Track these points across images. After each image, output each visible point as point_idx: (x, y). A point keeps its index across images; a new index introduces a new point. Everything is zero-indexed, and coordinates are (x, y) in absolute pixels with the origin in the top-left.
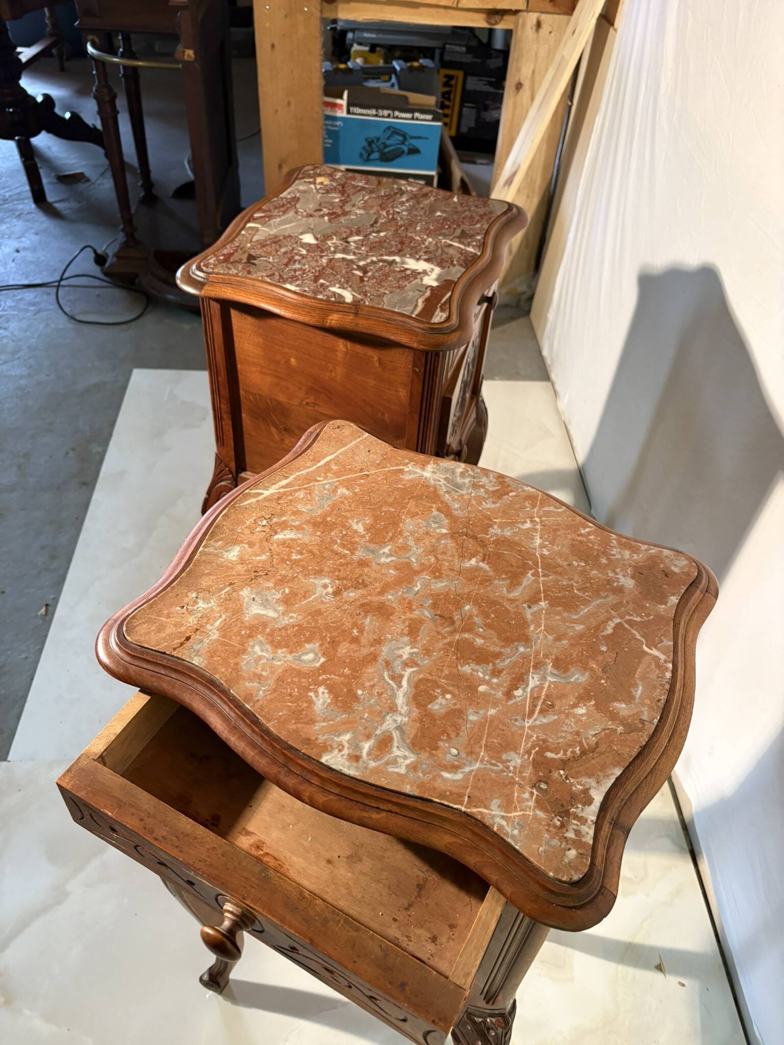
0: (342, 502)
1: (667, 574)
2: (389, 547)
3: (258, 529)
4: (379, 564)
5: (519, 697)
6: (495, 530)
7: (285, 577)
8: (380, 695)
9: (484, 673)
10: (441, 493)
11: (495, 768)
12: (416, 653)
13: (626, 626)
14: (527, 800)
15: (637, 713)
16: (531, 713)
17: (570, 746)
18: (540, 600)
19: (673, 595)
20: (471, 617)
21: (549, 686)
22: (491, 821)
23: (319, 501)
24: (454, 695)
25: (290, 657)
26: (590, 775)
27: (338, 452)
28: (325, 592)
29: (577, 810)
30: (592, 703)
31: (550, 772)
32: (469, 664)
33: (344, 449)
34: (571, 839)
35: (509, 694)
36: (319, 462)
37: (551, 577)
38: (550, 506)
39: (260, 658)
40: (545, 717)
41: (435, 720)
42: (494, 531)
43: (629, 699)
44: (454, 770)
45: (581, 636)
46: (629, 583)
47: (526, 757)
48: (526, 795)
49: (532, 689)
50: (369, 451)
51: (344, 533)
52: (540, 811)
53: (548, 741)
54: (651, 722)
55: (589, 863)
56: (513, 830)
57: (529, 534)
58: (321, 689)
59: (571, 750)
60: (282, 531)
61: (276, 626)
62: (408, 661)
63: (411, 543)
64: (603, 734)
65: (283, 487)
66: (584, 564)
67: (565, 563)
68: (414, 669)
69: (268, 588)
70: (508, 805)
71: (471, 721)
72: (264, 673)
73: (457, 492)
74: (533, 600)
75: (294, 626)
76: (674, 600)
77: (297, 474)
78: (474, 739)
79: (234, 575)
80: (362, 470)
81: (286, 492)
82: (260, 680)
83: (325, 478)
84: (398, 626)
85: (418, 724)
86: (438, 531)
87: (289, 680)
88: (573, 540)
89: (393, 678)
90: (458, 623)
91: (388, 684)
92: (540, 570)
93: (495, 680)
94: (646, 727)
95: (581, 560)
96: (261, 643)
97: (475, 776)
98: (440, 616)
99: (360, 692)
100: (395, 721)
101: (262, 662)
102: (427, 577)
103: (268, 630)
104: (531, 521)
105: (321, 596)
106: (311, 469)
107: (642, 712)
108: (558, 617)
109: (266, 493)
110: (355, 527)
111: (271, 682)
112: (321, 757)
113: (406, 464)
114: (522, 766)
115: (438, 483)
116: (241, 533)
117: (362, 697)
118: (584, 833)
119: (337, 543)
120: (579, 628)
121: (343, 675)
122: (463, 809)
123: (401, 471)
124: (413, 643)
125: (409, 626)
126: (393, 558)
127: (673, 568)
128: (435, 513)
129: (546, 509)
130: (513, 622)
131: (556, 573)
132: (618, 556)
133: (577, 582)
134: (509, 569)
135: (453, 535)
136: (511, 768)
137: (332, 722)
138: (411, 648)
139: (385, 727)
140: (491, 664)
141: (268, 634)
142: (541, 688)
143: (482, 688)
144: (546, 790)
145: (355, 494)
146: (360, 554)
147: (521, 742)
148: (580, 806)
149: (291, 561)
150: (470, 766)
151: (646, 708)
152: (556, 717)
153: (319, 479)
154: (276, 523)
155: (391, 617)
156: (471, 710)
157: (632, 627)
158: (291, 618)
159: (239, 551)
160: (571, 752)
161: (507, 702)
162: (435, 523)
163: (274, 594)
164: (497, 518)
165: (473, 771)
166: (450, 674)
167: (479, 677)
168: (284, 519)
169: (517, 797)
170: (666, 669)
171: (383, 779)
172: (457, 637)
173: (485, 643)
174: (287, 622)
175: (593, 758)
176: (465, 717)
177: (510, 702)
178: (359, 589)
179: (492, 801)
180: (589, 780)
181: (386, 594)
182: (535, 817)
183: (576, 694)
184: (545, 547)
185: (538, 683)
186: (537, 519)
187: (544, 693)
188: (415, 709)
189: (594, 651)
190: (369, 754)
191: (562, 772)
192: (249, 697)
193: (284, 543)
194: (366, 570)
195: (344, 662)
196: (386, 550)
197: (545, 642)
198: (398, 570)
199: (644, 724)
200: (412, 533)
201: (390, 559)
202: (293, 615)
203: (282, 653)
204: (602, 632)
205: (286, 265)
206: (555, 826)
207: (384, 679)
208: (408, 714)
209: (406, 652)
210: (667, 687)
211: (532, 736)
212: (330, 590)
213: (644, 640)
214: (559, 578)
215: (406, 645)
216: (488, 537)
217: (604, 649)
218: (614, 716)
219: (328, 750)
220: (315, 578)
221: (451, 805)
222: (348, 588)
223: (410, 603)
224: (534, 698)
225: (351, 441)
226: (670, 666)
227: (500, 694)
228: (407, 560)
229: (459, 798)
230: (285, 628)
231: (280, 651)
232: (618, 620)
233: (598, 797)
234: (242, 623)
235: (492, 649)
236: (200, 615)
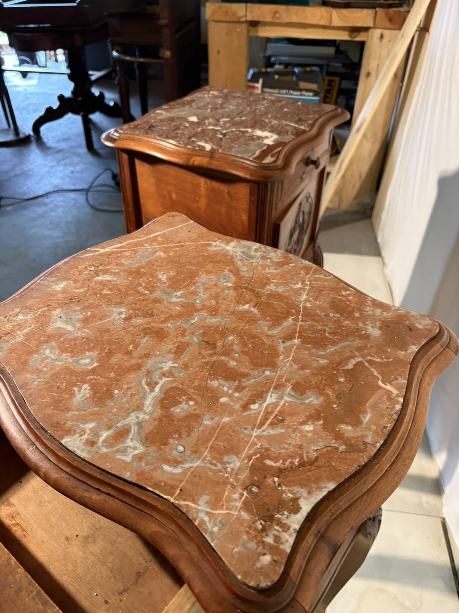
0: (157, 261)
1: (411, 329)
2: (182, 292)
3: (86, 272)
4: (169, 302)
5: (254, 410)
6: (272, 287)
7: (92, 304)
8: (132, 395)
9: (229, 388)
10: (236, 260)
11: (214, 467)
12: (175, 367)
13: (367, 364)
14: (236, 500)
15: (362, 436)
16: (262, 424)
17: (290, 457)
18: (294, 338)
19: (414, 344)
20: (231, 345)
21: (284, 404)
22: (195, 515)
23: (139, 258)
24: (196, 402)
25: (70, 360)
26: (302, 486)
27: (167, 230)
28: (119, 317)
29: (283, 516)
30: (320, 423)
31: (265, 478)
32: (218, 379)
33: (171, 229)
34: (269, 544)
35: (245, 407)
36: (150, 235)
37: (308, 323)
38: (320, 274)
39: (47, 358)
40: (273, 429)
41: (173, 421)
42: (270, 288)
43: (357, 423)
44: (175, 465)
45: (323, 368)
46: (375, 332)
47: (246, 461)
48: (236, 496)
49: (268, 405)
50: (190, 231)
51: (150, 279)
52: (245, 512)
53: (270, 450)
54: (374, 445)
55: (281, 572)
56: (213, 527)
57: (298, 292)
58: (85, 386)
59: (290, 460)
60: (103, 275)
61: (70, 337)
62: (166, 373)
63: (200, 290)
64: (325, 450)
65: (117, 248)
66: (339, 316)
67: (323, 314)
68: (170, 379)
69: (75, 311)
70: (216, 503)
71: (205, 425)
72: (45, 369)
73: (248, 260)
74: (289, 337)
75: (83, 338)
76: (414, 349)
77: (131, 241)
78: (203, 440)
79: (54, 300)
80: (180, 242)
81: (117, 251)
82: (39, 373)
83: (150, 245)
84: (169, 345)
85: (157, 423)
86: (225, 284)
87: (62, 377)
88: (334, 298)
89: (148, 384)
90: (219, 349)
91: (143, 388)
92: (300, 317)
93: (236, 395)
94: (368, 449)
95: (338, 312)
96: (52, 348)
97: (192, 472)
98: (206, 342)
99: (116, 392)
100: (138, 417)
101: (47, 361)
102: (205, 314)
103: (62, 339)
104: (302, 283)
105: (114, 320)
106: (142, 239)
107: (366, 436)
108: (306, 352)
109: (102, 251)
110: (160, 277)
111: (47, 376)
112: (62, 438)
113: (215, 241)
114: (239, 469)
115: (235, 254)
116: (72, 274)
117: (117, 396)
118: (283, 540)
119: (141, 285)
120: (323, 362)
121: (108, 377)
122: (172, 500)
123: (210, 245)
124: (175, 360)
125: (177, 347)
126: (182, 299)
127: (417, 325)
128: (226, 272)
129: (317, 276)
130: (266, 352)
131: (314, 320)
132: (370, 313)
133: (330, 328)
134: (275, 314)
135: (236, 288)
136: (229, 470)
137: (83, 412)
138: (173, 363)
139: (127, 421)
140: (237, 382)
141: (61, 342)
142: (276, 405)
143: (223, 400)
144: (257, 493)
145: (169, 256)
146: (157, 294)
147: (245, 448)
148: (286, 513)
149: (101, 294)
150: (191, 463)
151: (371, 433)
152: (283, 431)
153: (146, 245)
154: (101, 270)
155: (165, 340)
156: (208, 416)
157: (371, 366)
158: (84, 332)
159: (65, 285)
160: (290, 462)
161: (242, 413)
162: (224, 279)
163: (78, 315)
164: (274, 279)
165: (192, 467)
166: (199, 386)
167: (224, 391)
168: (108, 267)
169: (227, 496)
170: (397, 402)
171: (108, 464)
172: (215, 358)
173: (237, 365)
174: (79, 335)
175: (310, 471)
176: (200, 421)
177: (245, 414)
178: (147, 317)
179: (201, 496)
180: (301, 490)
181: (167, 323)
182: (239, 518)
183: (307, 414)
184: (308, 302)
185: (274, 401)
186: (308, 283)
187: (277, 410)
188: (159, 410)
189: (332, 380)
190: (104, 441)
191: (276, 479)
192: (24, 386)
193: (101, 282)
194: (157, 305)
195: (113, 368)
196: (179, 294)
197: (290, 369)
198: (183, 307)
199: (366, 446)
200: (203, 284)
201: (179, 300)
202: (86, 330)
203: (65, 356)
204: (343, 366)
205: (173, 131)
206: (256, 529)
207: (141, 384)
208: (151, 414)
209: (167, 366)
210: (395, 417)
211: (257, 444)
212: (123, 316)
213: (380, 377)
214: (315, 323)
215: (169, 360)
216: (264, 291)
217: (342, 380)
218: (339, 436)
219: (70, 434)
220: (115, 307)
221: (162, 495)
222: (138, 316)
223: (184, 331)
224: (268, 412)
225: (179, 225)
226: (401, 400)
227: (237, 406)
228: (193, 301)
229: (171, 489)
230: (76, 339)
231: (64, 355)
232: (360, 359)
233: (306, 507)
234: (45, 332)
235: (241, 370)
236: (16, 323)
